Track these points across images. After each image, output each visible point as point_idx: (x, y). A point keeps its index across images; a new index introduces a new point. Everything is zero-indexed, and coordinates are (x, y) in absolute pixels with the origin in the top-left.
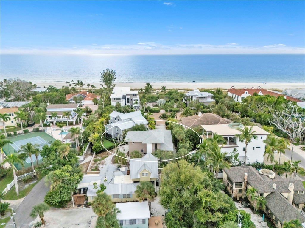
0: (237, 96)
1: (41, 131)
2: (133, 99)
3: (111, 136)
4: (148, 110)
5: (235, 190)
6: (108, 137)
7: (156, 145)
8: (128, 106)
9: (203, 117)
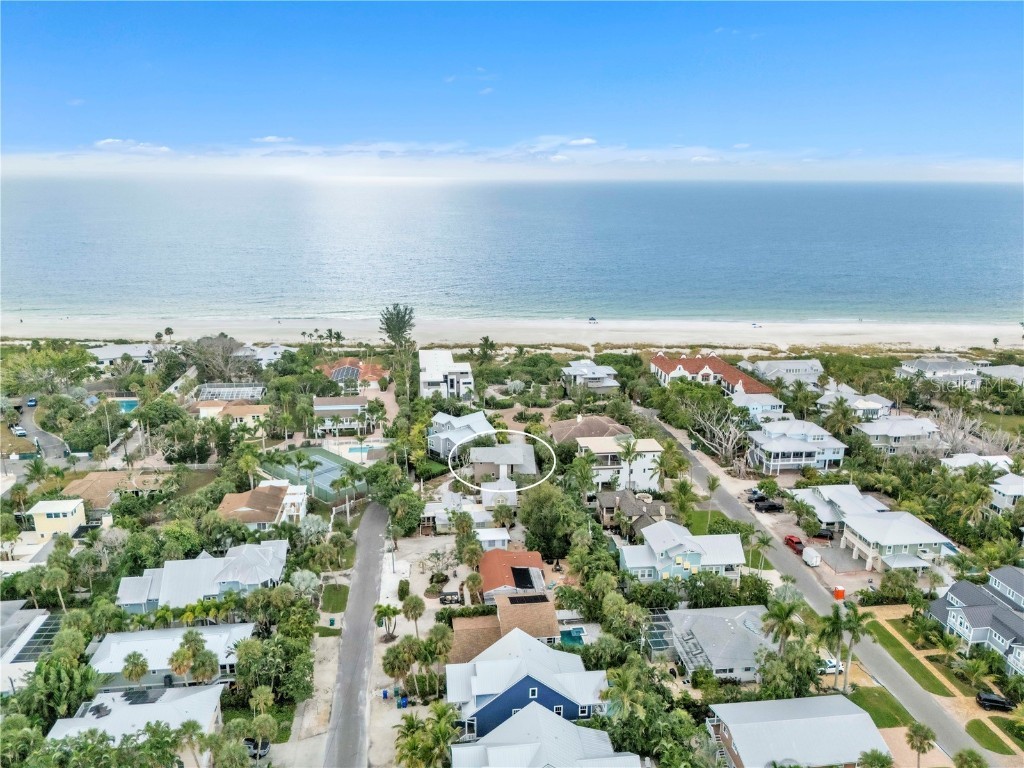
0: (663, 373)
1: (314, 445)
2: (462, 381)
3: (438, 454)
4: (490, 404)
5: (606, 517)
6: (433, 456)
7: (512, 466)
8: (452, 394)
9: (585, 424)
